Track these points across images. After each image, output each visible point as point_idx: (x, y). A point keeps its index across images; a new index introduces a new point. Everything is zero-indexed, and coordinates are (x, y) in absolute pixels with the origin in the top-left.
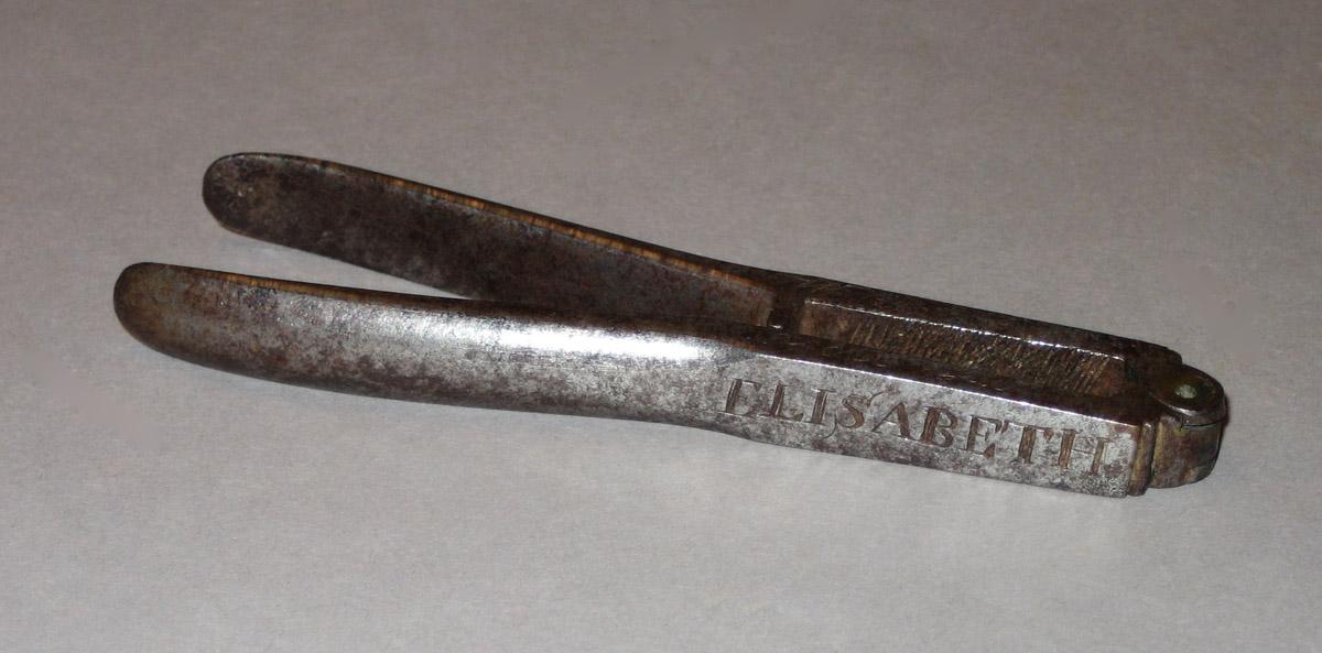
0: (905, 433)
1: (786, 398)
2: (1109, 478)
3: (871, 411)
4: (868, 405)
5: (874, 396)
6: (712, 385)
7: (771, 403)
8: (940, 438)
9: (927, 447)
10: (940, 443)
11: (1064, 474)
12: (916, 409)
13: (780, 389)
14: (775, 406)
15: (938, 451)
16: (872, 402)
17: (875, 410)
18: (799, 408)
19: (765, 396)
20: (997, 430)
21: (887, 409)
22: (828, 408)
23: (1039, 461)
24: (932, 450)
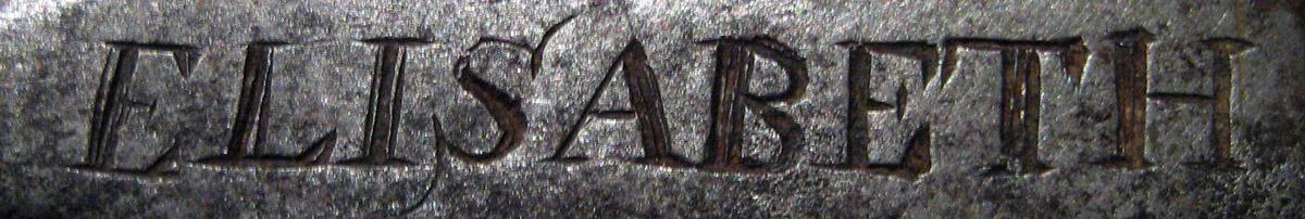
0: (657, 146)
1: (280, 81)
2: (1264, 167)
3: (547, 87)
4: (534, 66)
5: (549, 33)
6: (44, 74)
7: (232, 111)
8: (761, 139)
9: (730, 181)
10: (765, 155)
11: (1143, 184)
12: (683, 50)
13: (257, 54)
14: (242, 124)
15: (763, 188)
16: (548, 51)
17: (558, 78)
18: (322, 116)
19: (214, 89)
20: (927, 73)
21: (592, 66)
22: (413, 99)
23: (1062, 156)
24: (745, 185)
